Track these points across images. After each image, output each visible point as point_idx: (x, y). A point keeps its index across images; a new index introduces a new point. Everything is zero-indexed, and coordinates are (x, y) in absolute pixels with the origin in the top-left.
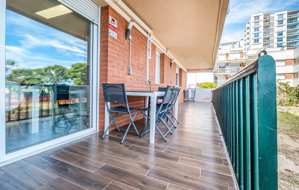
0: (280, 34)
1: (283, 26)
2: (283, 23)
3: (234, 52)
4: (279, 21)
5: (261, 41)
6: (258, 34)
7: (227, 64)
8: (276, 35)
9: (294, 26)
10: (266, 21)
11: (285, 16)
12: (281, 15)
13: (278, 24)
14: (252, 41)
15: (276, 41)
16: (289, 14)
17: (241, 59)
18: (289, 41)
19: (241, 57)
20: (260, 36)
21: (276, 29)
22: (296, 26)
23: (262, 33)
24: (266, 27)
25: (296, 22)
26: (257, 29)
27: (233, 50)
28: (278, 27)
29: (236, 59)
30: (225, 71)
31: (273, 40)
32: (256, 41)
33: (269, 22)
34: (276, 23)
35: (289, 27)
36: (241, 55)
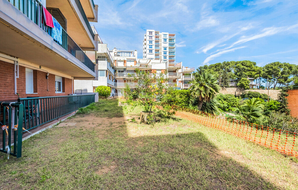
0: (165, 49)
1: (166, 43)
2: (166, 41)
3: (130, 60)
4: (164, 39)
5: (154, 52)
6: (152, 46)
7: (125, 69)
8: (163, 49)
9: (172, 45)
10: (157, 37)
11: (168, 36)
12: (165, 34)
13: (164, 41)
14: (148, 52)
15: (163, 53)
16: (170, 35)
17: (135, 66)
18: (170, 55)
19: (135, 65)
20: (153, 48)
21: (163, 45)
22: (173, 45)
23: (154, 46)
24: (156, 42)
25: (173, 42)
26: (151, 42)
27: (129, 58)
28: (164, 43)
29: (131, 66)
30: (123, 75)
31: (161, 52)
32: (151, 51)
33: (158, 38)
34: (163, 40)
35: (170, 44)
36: (135, 63)
